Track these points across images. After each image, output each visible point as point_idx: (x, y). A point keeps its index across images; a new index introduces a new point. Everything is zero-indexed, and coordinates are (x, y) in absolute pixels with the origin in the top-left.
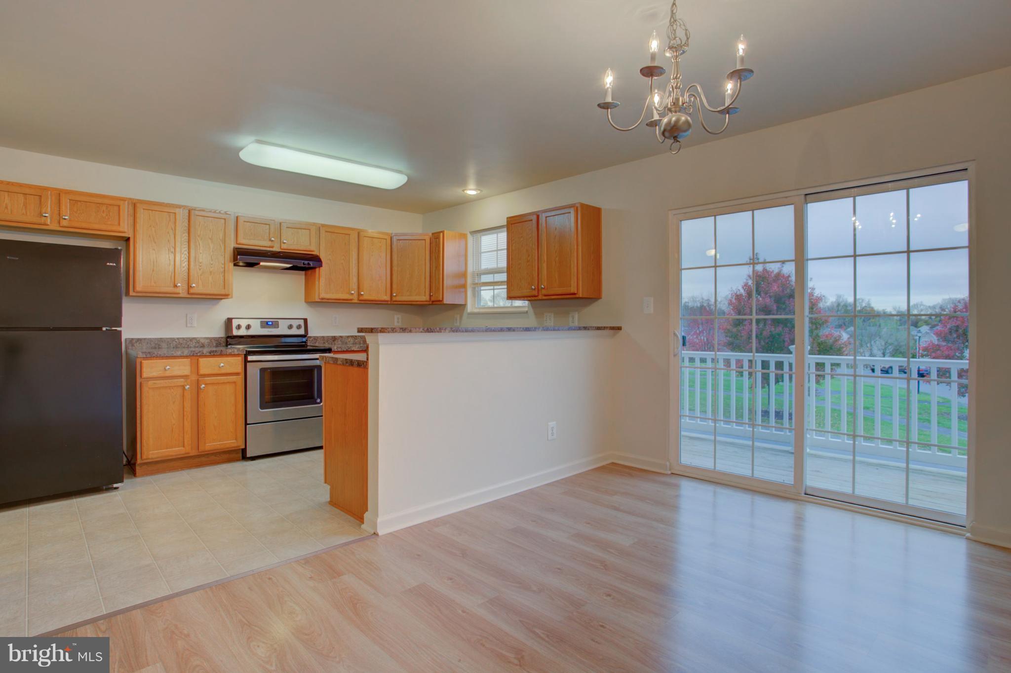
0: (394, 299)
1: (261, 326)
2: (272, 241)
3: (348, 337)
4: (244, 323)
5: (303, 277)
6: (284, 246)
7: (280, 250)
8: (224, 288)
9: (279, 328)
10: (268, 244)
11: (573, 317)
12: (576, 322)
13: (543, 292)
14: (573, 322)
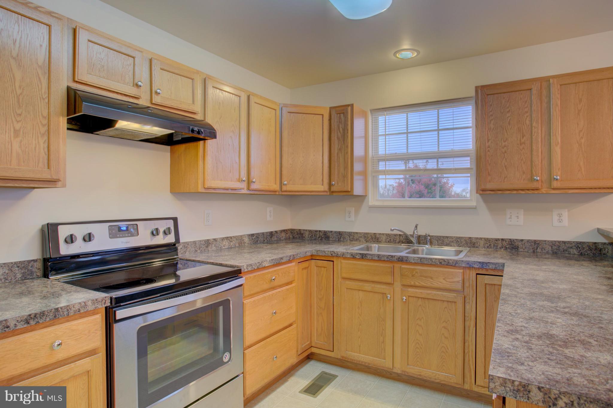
0: (284, 188)
1: (110, 234)
2: (138, 86)
3: (223, 239)
4: (79, 231)
5: (168, 154)
6: (157, 99)
7: (149, 105)
8: (49, 167)
9: (139, 236)
10: (131, 90)
11: (560, 215)
12: (566, 222)
13: (555, 184)
14: (560, 221)
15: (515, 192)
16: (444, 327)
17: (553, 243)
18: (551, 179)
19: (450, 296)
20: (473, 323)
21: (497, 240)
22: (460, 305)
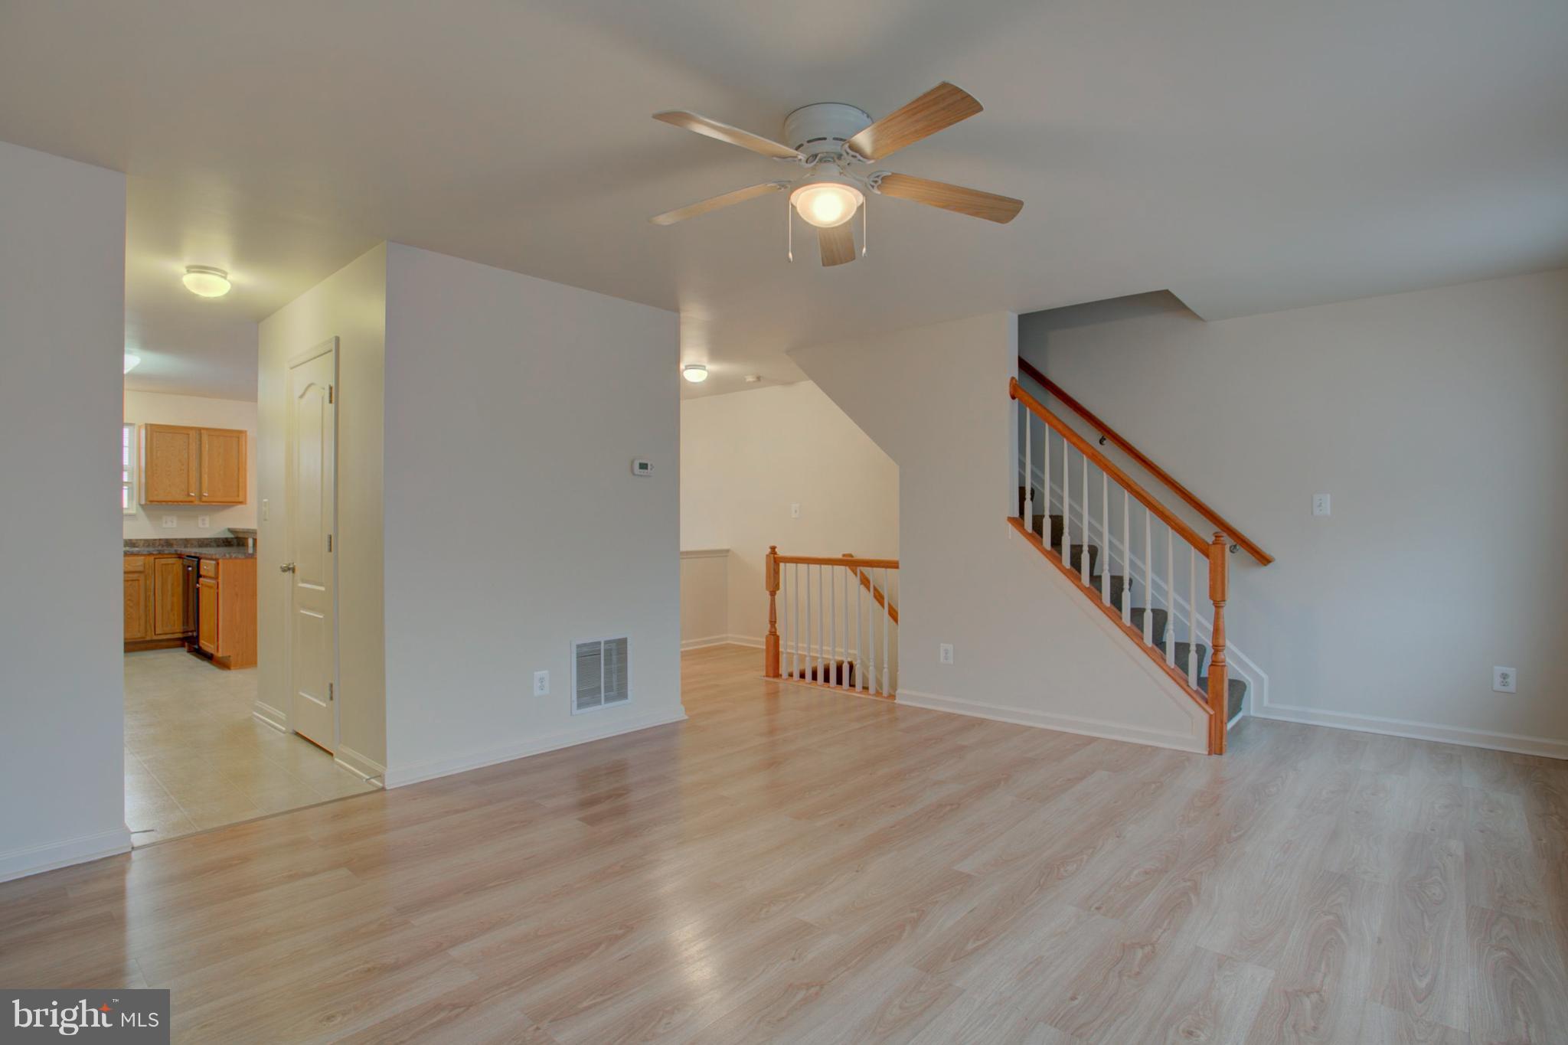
11: (203, 520)
12: (207, 526)
13: (204, 499)
14: (204, 524)
15: (176, 503)
16: (129, 600)
17: (199, 540)
18: (201, 496)
19: (135, 576)
20: (152, 593)
21: (155, 540)
22: (142, 582)
